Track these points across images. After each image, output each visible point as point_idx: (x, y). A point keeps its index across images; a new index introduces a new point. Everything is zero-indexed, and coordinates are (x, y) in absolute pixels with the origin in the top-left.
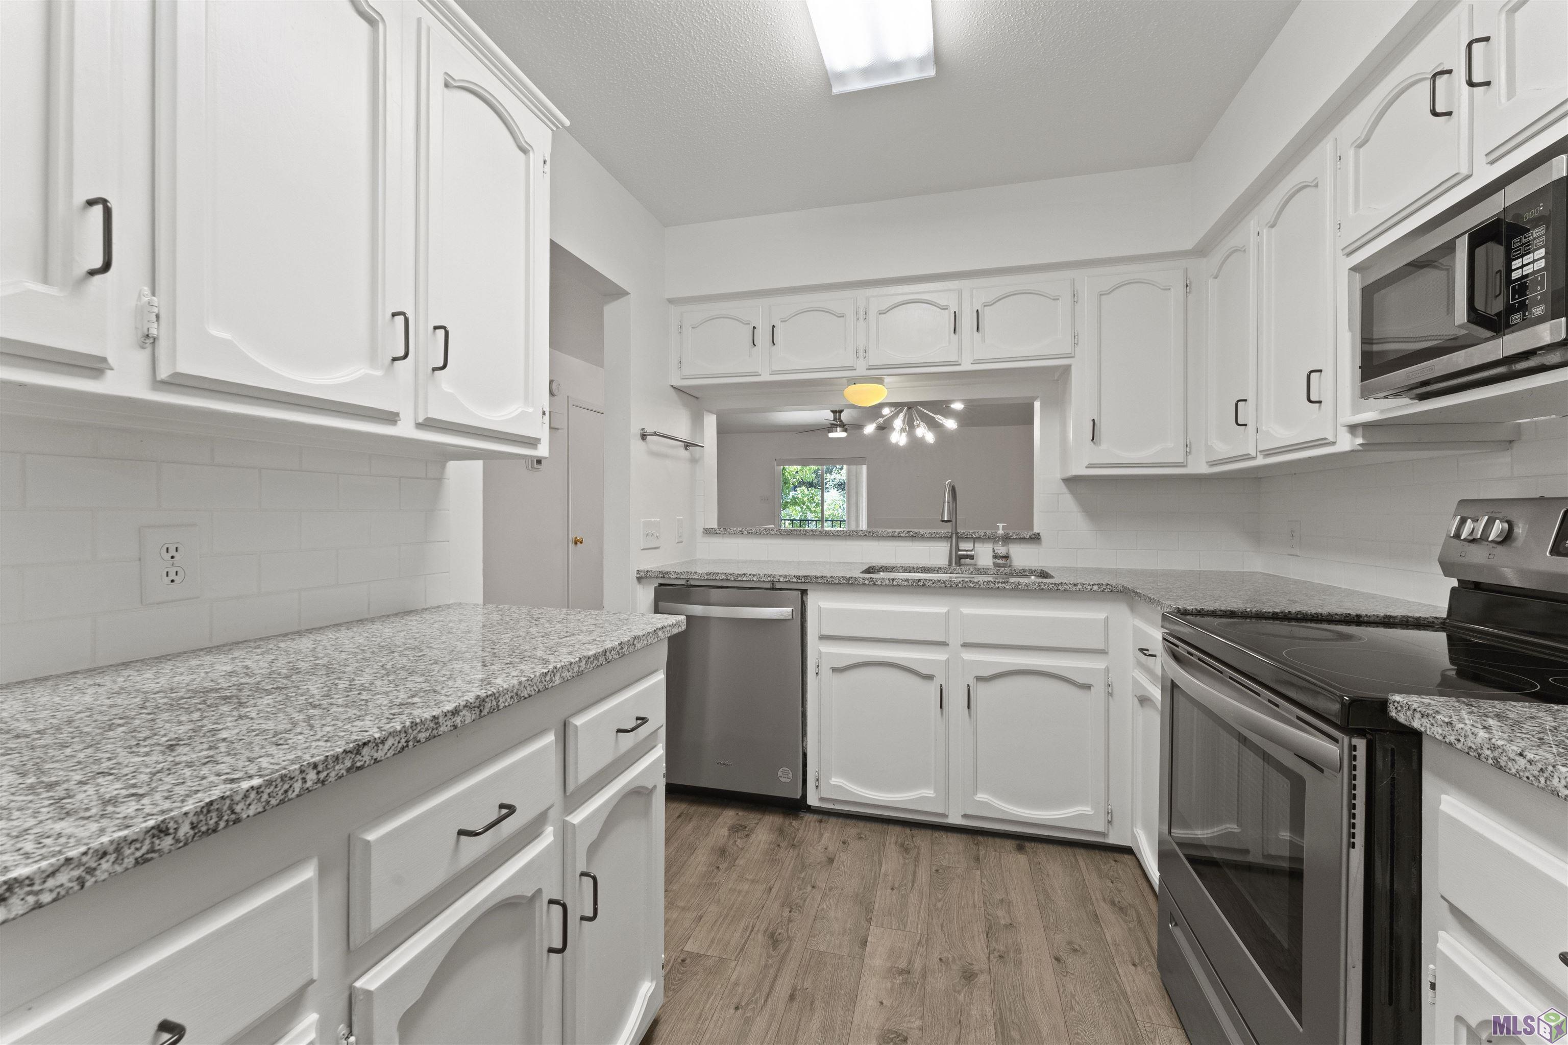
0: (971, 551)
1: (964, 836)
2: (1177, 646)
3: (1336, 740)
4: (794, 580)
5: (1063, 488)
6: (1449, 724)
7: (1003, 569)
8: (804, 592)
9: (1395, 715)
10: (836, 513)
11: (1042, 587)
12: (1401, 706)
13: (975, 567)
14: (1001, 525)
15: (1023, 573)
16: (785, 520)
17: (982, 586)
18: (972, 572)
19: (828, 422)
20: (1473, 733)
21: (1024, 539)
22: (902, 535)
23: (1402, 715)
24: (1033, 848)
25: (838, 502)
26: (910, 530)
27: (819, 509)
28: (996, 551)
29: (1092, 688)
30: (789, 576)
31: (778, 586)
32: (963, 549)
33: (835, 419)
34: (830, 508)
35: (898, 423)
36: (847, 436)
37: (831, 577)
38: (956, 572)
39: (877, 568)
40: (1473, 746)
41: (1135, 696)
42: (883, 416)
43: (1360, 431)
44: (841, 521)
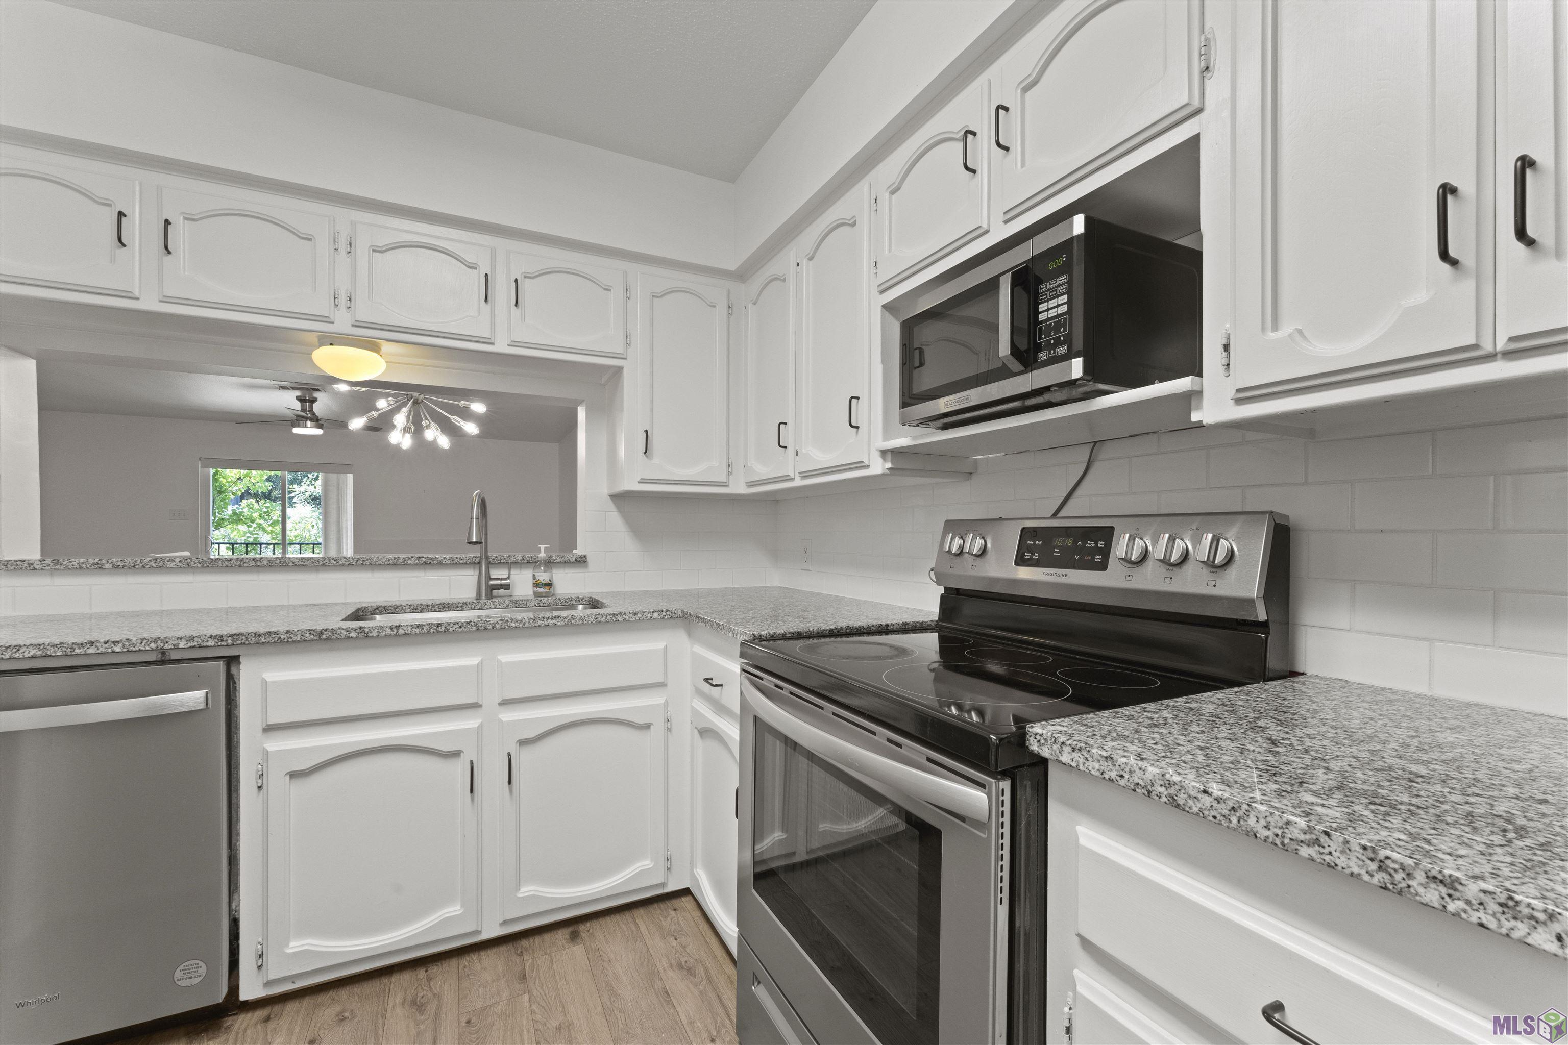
0: (505, 579)
1: (503, 949)
2: (762, 679)
3: (981, 785)
4: (211, 643)
5: (611, 505)
6: (1109, 758)
7: (546, 599)
8: (232, 661)
9: (1037, 749)
10: (306, 534)
11: (599, 619)
12: (1044, 739)
13: (512, 598)
14: (542, 547)
15: (570, 604)
16: (219, 544)
17: (527, 625)
18: (508, 605)
19: (290, 414)
20: (1140, 769)
21: (570, 562)
22: (409, 562)
23: (1046, 749)
24: (588, 931)
25: (310, 521)
26: (421, 555)
27: (278, 528)
28: (537, 578)
29: (652, 727)
30: (199, 637)
31: (174, 656)
32: (495, 577)
33: (303, 410)
34: (297, 527)
35: (400, 419)
36: (323, 434)
37: (288, 632)
38: (486, 607)
39: (371, 609)
40: (1141, 782)
41: (696, 728)
42: (377, 410)
43: (889, 456)
44: (314, 544)
